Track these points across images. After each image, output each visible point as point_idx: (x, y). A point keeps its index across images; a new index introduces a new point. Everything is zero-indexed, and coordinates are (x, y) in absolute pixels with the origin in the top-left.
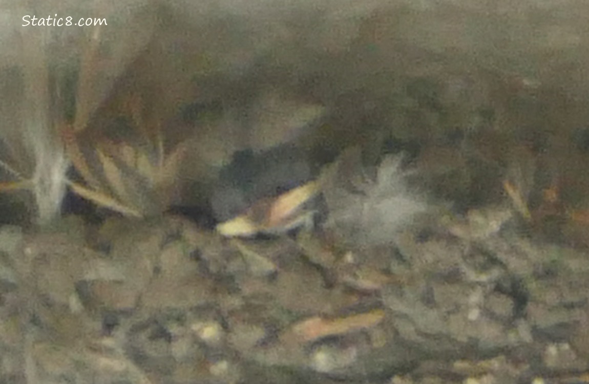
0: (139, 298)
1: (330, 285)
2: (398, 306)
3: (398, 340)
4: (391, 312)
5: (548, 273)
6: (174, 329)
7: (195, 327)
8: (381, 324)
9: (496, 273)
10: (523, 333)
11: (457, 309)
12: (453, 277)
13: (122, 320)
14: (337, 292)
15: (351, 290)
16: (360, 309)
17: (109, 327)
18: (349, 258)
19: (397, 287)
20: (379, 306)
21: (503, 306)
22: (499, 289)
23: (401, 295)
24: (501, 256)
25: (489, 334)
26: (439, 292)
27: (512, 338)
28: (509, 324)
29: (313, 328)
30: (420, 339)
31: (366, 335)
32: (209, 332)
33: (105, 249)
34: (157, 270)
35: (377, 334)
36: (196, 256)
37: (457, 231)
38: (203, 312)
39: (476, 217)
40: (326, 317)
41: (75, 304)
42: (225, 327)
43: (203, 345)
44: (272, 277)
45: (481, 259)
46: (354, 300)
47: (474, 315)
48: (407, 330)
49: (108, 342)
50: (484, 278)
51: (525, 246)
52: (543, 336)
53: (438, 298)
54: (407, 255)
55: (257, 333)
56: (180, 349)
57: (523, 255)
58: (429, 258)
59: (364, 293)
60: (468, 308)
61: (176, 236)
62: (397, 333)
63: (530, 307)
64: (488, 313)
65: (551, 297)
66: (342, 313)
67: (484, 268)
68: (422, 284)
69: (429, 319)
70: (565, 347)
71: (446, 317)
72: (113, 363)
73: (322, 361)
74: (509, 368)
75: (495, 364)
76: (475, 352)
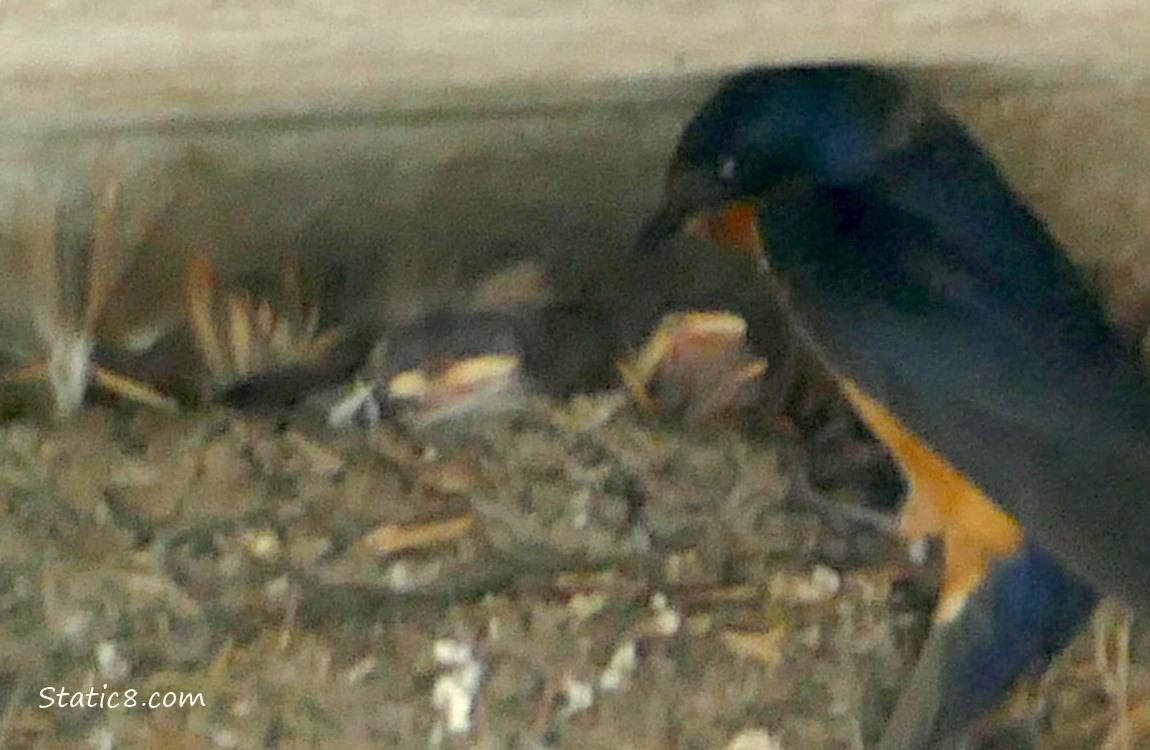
0: (180, 503)
1: (407, 486)
3: (488, 552)
4: (478, 517)
5: (666, 470)
6: (220, 540)
7: (249, 536)
8: (470, 533)
9: (606, 469)
10: (639, 541)
11: (560, 512)
12: (555, 475)
13: (159, 533)
14: (416, 494)
15: (431, 492)
16: (443, 516)
17: (144, 541)
18: (431, 454)
19: (489, 488)
20: (465, 511)
21: (616, 509)
22: (609, 488)
23: (494, 499)
24: (614, 448)
25: (599, 543)
26: (539, 492)
27: (627, 547)
28: (623, 531)
29: (386, 539)
30: (516, 551)
31: (450, 547)
32: (264, 544)
33: (137, 447)
34: (200, 471)
35: (465, 544)
36: (248, 453)
38: (255, 521)
39: (581, 402)
40: (405, 525)
41: (102, 512)
43: (257, 560)
44: (338, 478)
45: (589, 453)
46: (436, 505)
47: (580, 520)
48: (500, 540)
49: (143, 557)
50: (593, 475)
51: (641, 436)
52: (663, 545)
54: (499, 448)
55: (323, 545)
56: (229, 565)
57: (637, 448)
59: (448, 496)
60: (574, 511)
61: (223, 430)
62: (488, 545)
63: (648, 509)
64: (596, 517)
65: (671, 497)
67: (591, 464)
68: (518, 485)
69: (527, 527)
70: (691, 557)
71: (547, 523)
72: (148, 583)
73: (399, 577)
74: (623, 582)
75: (607, 577)
76: (583, 565)
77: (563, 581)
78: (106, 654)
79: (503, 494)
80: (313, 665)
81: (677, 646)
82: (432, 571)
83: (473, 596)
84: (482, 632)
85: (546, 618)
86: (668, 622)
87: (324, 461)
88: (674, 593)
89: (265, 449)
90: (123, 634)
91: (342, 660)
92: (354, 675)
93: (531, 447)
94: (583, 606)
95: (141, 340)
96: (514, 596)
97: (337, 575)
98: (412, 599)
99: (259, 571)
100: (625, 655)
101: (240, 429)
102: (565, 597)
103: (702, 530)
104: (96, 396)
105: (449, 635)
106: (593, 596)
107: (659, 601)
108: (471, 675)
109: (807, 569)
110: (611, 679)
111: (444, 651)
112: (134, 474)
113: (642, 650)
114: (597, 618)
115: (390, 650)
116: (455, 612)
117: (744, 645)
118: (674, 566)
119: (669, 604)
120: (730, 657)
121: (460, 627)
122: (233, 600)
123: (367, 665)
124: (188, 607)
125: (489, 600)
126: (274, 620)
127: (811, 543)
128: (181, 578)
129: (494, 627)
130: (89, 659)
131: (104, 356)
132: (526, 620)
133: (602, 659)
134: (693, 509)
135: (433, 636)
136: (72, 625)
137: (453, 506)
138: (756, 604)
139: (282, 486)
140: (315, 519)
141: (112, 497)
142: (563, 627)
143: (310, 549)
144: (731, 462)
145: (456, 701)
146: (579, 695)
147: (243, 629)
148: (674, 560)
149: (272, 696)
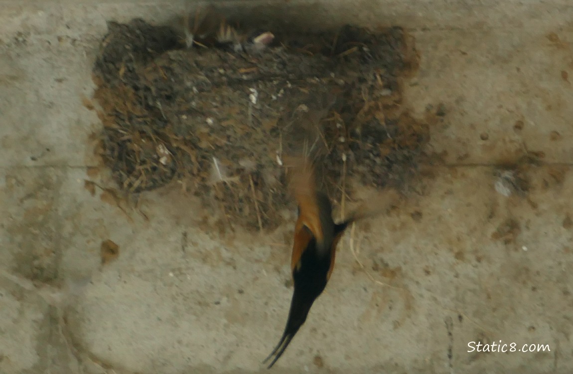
0: (208, 64)
1: (246, 62)
2: (259, 66)
3: (260, 73)
5: (290, 60)
6: (214, 70)
7: (219, 70)
8: (256, 70)
9: (280, 60)
10: (285, 72)
11: (272, 67)
12: (271, 60)
13: (204, 68)
14: (248, 63)
17: (201, 70)
18: (250, 56)
19: (260, 62)
20: (256, 66)
21: (281, 66)
22: (280, 63)
23: (260, 64)
24: (281, 56)
25: (278, 72)
26: (268, 63)
27: (283, 73)
28: (282, 70)
29: (243, 71)
30: (264, 73)
31: (253, 72)
32: (222, 71)
33: (200, 54)
34: (211, 58)
35: (256, 72)
36: (219, 55)
37: (272, 51)
38: (221, 67)
39: (276, 49)
40: (245, 68)
41: (194, 65)
42: (225, 70)
43: (220, 73)
44: (234, 60)
45: (277, 57)
47: (275, 68)
48: (262, 71)
49: (201, 73)
50: (277, 60)
51: (285, 54)
52: (289, 72)
54: (262, 56)
55: (231, 71)
56: (216, 74)
57: (285, 56)
59: (252, 63)
61: (215, 51)
63: (287, 67)
64: (278, 67)
65: (291, 65)
66: (249, 67)
68: (265, 62)
69: (266, 69)
70: (294, 75)
71: (269, 68)
72: (202, 77)
73: (245, 77)
74: (282, 78)
75: (279, 78)
76: (275, 75)
77: (272, 78)
78: (195, 89)
80: (229, 92)
81: (290, 90)
82: (250, 76)
83: (257, 81)
84: (258, 87)
85: (269, 84)
86: (289, 85)
87: (232, 57)
88: (291, 81)
89: (222, 54)
90: (197, 86)
91: (235, 91)
92: (236, 93)
93: (268, 56)
94: (275, 82)
95: (202, 36)
96: (263, 81)
97: (234, 77)
98: (246, 81)
99: (221, 75)
100: (282, 91)
101: (218, 51)
102: (271, 81)
103: (295, 70)
104: (194, 45)
105: (253, 88)
106: (277, 81)
107: (288, 82)
108: (256, 94)
109: (313, 77)
110: (279, 95)
111: (252, 90)
112: (200, 58)
113: (285, 90)
114: (277, 85)
115: (242, 89)
116: (254, 83)
117: (302, 90)
118: (291, 76)
120: (299, 92)
121: (254, 86)
122: (216, 80)
123: (239, 92)
124: (208, 81)
125: (260, 81)
126: (223, 83)
127: (314, 73)
128: (207, 76)
129: (261, 86)
130: (192, 90)
131: (196, 39)
132: (266, 85)
133: (278, 92)
134: (294, 66)
135: (250, 87)
136: (189, 84)
137: (253, 65)
138: (304, 83)
139: (225, 61)
140: (231, 67)
141: (197, 63)
142: (272, 86)
143: (229, 72)
144: (301, 59)
145: (254, 98)
146: (274, 97)
147: (218, 85)
148: (291, 75)
149: (222, 97)
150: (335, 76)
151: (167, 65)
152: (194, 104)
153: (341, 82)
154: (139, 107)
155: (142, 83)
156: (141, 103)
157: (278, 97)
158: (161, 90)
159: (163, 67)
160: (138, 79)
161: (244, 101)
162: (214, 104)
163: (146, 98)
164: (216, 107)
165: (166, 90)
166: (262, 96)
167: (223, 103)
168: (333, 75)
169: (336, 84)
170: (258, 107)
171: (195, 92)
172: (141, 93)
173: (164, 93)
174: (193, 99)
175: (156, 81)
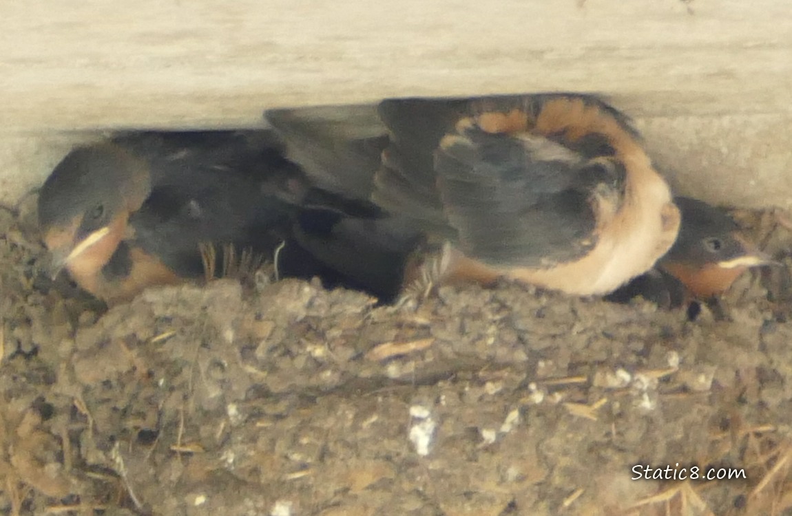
0: (273, 329)
3: (441, 357)
4: (436, 339)
5: (540, 315)
6: (295, 349)
7: (309, 348)
8: (431, 347)
9: (505, 314)
10: (521, 356)
11: (480, 337)
12: (478, 316)
15: (412, 326)
16: (415, 338)
19: (442, 323)
20: (429, 335)
23: (444, 327)
24: (509, 303)
25: (502, 353)
26: (469, 323)
28: (514, 347)
29: (386, 350)
30: (456, 357)
31: (420, 354)
32: (319, 352)
35: (429, 353)
36: (311, 303)
40: (398, 340)
42: (330, 348)
43: (315, 360)
45: (495, 305)
46: (413, 331)
47: (491, 341)
48: (448, 351)
50: (498, 317)
53: (467, 330)
54: (448, 302)
55: (350, 353)
56: (300, 362)
58: (463, 304)
60: (488, 336)
62: (441, 353)
64: (500, 340)
65: (541, 330)
66: (405, 340)
67: (498, 311)
68: (457, 320)
69: (463, 344)
70: (550, 363)
71: (473, 342)
73: (393, 371)
74: (514, 376)
75: (505, 373)
76: (494, 365)
77: (481, 374)
78: (232, 410)
79: (449, 326)
80: (344, 416)
81: (541, 411)
82: (411, 367)
83: (433, 380)
84: (437, 401)
85: (472, 393)
86: (538, 398)
88: (539, 381)
90: (241, 400)
91: (361, 416)
92: (366, 424)
93: (465, 300)
94: (491, 388)
96: (455, 381)
98: (399, 382)
99: (319, 365)
100: (514, 416)
102: (482, 383)
103: (558, 348)
105: (419, 403)
106: (497, 384)
107: (532, 386)
108: (430, 425)
109: (614, 370)
110: (506, 428)
111: (416, 411)
113: (524, 412)
114: (500, 394)
115: (385, 411)
116: (422, 389)
119: (538, 388)
120: (571, 417)
121: (425, 399)
122: (300, 381)
123: (374, 419)
125: (440, 384)
127: (616, 355)
128: (272, 368)
129: (443, 397)
130: (221, 412)
132: (461, 395)
133: (501, 418)
134: (554, 337)
135: (410, 403)
136: (213, 393)
137: (424, 332)
138: (586, 388)
140: (347, 339)
142: (481, 399)
143: (344, 354)
144: (574, 312)
145: (421, 437)
146: (489, 435)
147: (308, 398)
148: (541, 364)
149: (322, 433)
150: (682, 363)
151: (142, 336)
152: (230, 457)
153: (703, 382)
154: (52, 468)
155: (64, 391)
156: (60, 458)
157: (501, 436)
158: (125, 413)
159: (131, 341)
160: (50, 380)
161: (390, 445)
162: (296, 457)
163: (75, 440)
164: (303, 467)
165: (142, 415)
166: (449, 429)
167: (324, 455)
168: (674, 360)
169: (684, 389)
170: (435, 465)
171: (231, 419)
172: (60, 425)
173: (130, 423)
174: (227, 440)
175: (107, 384)
